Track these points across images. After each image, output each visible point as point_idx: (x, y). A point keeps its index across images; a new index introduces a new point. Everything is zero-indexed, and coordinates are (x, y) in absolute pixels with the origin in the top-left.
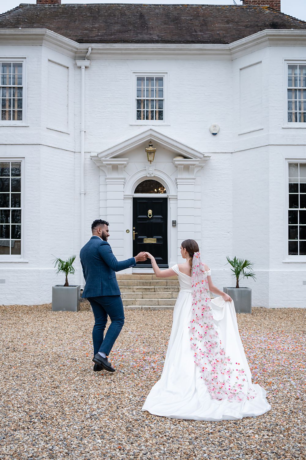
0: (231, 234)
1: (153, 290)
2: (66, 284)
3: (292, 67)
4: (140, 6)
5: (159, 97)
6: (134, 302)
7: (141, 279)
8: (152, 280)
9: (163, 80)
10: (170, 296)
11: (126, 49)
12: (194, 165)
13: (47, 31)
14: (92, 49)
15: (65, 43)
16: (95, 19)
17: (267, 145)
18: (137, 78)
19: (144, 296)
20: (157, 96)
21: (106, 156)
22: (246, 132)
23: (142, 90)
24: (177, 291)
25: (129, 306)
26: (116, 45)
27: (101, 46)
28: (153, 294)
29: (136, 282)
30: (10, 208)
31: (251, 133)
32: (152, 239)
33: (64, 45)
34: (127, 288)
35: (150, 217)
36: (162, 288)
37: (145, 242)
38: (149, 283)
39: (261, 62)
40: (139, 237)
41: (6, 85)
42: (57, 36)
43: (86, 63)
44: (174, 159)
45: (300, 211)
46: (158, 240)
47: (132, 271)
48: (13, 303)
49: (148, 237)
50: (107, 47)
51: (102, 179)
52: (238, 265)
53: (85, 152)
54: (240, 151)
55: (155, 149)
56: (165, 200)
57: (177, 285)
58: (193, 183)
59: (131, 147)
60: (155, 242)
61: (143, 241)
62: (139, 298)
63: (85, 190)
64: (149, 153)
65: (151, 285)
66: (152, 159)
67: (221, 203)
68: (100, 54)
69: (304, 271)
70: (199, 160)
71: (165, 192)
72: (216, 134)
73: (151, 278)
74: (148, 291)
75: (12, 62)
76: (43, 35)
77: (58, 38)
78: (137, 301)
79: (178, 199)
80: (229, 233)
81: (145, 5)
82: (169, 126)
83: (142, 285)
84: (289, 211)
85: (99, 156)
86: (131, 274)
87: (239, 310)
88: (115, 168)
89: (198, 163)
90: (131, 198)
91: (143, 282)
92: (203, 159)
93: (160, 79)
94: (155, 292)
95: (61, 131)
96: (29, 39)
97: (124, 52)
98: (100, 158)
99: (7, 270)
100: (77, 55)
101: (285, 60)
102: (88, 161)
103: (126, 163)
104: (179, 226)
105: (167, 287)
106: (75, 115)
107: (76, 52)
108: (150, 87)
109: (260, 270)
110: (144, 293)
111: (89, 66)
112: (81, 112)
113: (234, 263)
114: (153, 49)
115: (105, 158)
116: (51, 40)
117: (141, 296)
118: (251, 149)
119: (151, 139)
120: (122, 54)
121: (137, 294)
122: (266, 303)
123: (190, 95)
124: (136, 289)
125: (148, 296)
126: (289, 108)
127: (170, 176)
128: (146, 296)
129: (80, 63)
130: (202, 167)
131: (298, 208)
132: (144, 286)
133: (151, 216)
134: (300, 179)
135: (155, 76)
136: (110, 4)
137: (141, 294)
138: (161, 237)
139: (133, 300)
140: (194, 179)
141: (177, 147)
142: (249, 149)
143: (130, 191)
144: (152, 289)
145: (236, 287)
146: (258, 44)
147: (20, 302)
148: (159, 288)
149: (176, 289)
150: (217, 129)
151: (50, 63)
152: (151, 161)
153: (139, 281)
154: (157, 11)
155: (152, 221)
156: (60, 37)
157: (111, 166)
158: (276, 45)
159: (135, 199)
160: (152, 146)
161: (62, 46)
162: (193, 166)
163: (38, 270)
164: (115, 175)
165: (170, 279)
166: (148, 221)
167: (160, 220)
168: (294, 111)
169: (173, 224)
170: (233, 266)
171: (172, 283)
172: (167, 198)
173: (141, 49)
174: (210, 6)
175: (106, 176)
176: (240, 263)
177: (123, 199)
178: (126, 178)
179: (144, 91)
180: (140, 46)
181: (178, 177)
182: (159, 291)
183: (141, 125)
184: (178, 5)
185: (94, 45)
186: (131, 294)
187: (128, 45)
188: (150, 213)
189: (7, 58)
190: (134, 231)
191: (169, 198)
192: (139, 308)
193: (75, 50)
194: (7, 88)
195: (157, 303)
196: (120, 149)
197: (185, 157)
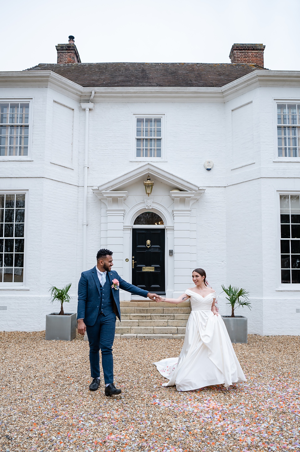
0: (226, 263)
1: (149, 318)
2: (61, 312)
3: (281, 107)
4: (143, 64)
5: (157, 136)
6: (130, 330)
7: (138, 306)
8: (149, 307)
9: (161, 122)
10: (166, 324)
11: (126, 93)
12: (189, 197)
13: (51, 73)
14: (95, 93)
15: (69, 86)
16: (102, 73)
17: (259, 178)
18: (137, 119)
19: (140, 324)
20: (156, 134)
21: (106, 189)
22: (238, 167)
23: (142, 130)
24: (173, 319)
25: (124, 335)
26: (118, 89)
27: (103, 89)
28: (149, 322)
29: (133, 310)
30: (14, 238)
31: (243, 167)
32: (150, 267)
33: (69, 88)
34: (124, 315)
35: (148, 247)
36: (158, 315)
37: (143, 270)
38: (146, 310)
39: (251, 102)
40: (138, 266)
41: (14, 123)
42: (61, 78)
43: (91, 105)
44: (170, 192)
45: (291, 240)
46: (156, 268)
47: (130, 298)
48: (14, 329)
49: (146, 266)
50: (109, 91)
51: (103, 211)
52: (233, 294)
53: (88, 186)
54: (232, 185)
55: (153, 182)
56: (163, 231)
57: (173, 313)
58: (189, 215)
59: (129, 181)
60: (153, 271)
61: (142, 270)
62: (135, 325)
63: (87, 221)
64: (147, 186)
65: (148, 312)
66: (150, 192)
67: (215, 234)
68: (103, 97)
69: (297, 299)
70: (194, 193)
71: (162, 223)
72: (211, 169)
73: (148, 306)
74: (145, 318)
75: (19, 103)
76: (48, 77)
77: (63, 81)
78: (132, 330)
79: (175, 230)
80: (223, 262)
81: (147, 63)
82: (167, 162)
83: (139, 312)
84: (281, 241)
85: (100, 189)
86: (130, 301)
87: (235, 340)
88: (115, 200)
89: (193, 195)
90: (131, 229)
91: (140, 309)
92: (198, 192)
93: (158, 121)
94: (151, 319)
95: (65, 166)
96: (35, 81)
97: (124, 95)
98: (101, 191)
99: (9, 297)
100: (82, 98)
101: (274, 100)
102: (91, 195)
103: (125, 195)
104: (175, 255)
105: (163, 314)
106: (79, 152)
107: (81, 96)
108: (149, 127)
109: (253, 298)
110: (140, 321)
111: (93, 109)
112: (84, 150)
113: (229, 291)
114: (151, 92)
115: (106, 191)
116: (56, 82)
117: (137, 324)
118: (243, 182)
119: (149, 173)
120: (123, 97)
121: (133, 322)
122: (260, 331)
123: (185, 134)
124: (133, 317)
125: (144, 324)
126: (280, 144)
127: (167, 208)
128: (142, 324)
129: (84, 105)
130: (197, 200)
131: (290, 238)
132: (141, 313)
133: (149, 245)
134: (292, 210)
135: (153, 117)
136: (117, 63)
137: (137, 322)
138: (158, 266)
139: (128, 329)
140: (190, 211)
141: (174, 181)
142: (242, 183)
143: (129, 222)
144: (148, 316)
145: (232, 315)
146: (248, 85)
147: (21, 329)
148: (155, 315)
149: (172, 316)
150: (211, 164)
151: (56, 104)
152: (149, 194)
153: (136, 309)
154: (157, 67)
155: (150, 250)
156: (64, 79)
157: (111, 198)
158: (266, 86)
159: (134, 230)
160: (150, 179)
161: (67, 89)
162: (188, 199)
163: (39, 297)
164: (115, 207)
165: (167, 307)
166: (146, 251)
167: (158, 250)
168: (283, 146)
169: (170, 253)
170: (228, 295)
171: (168, 310)
172: (164, 229)
173: (140, 93)
174: (203, 64)
175: (107, 208)
176: (235, 292)
177: (123, 229)
178: (126, 210)
179: (144, 131)
180: (139, 89)
181: (175, 209)
182: (155, 318)
183: (141, 162)
184: (176, 63)
185: (96, 89)
186: (127, 322)
187: (128, 89)
188: (148, 243)
189: (15, 99)
190: (133, 260)
191: (167, 229)
192: (134, 337)
193: (80, 94)
194: (15, 126)
195: (152, 332)
196: (119, 183)
197: (181, 190)
